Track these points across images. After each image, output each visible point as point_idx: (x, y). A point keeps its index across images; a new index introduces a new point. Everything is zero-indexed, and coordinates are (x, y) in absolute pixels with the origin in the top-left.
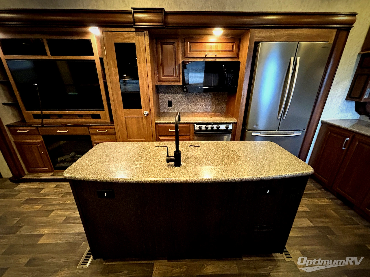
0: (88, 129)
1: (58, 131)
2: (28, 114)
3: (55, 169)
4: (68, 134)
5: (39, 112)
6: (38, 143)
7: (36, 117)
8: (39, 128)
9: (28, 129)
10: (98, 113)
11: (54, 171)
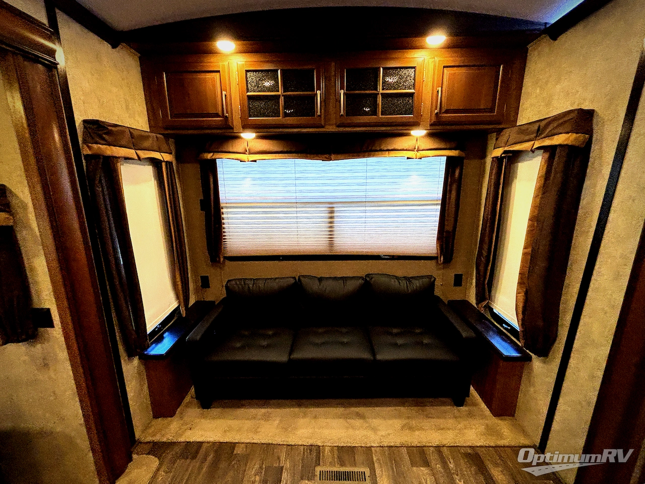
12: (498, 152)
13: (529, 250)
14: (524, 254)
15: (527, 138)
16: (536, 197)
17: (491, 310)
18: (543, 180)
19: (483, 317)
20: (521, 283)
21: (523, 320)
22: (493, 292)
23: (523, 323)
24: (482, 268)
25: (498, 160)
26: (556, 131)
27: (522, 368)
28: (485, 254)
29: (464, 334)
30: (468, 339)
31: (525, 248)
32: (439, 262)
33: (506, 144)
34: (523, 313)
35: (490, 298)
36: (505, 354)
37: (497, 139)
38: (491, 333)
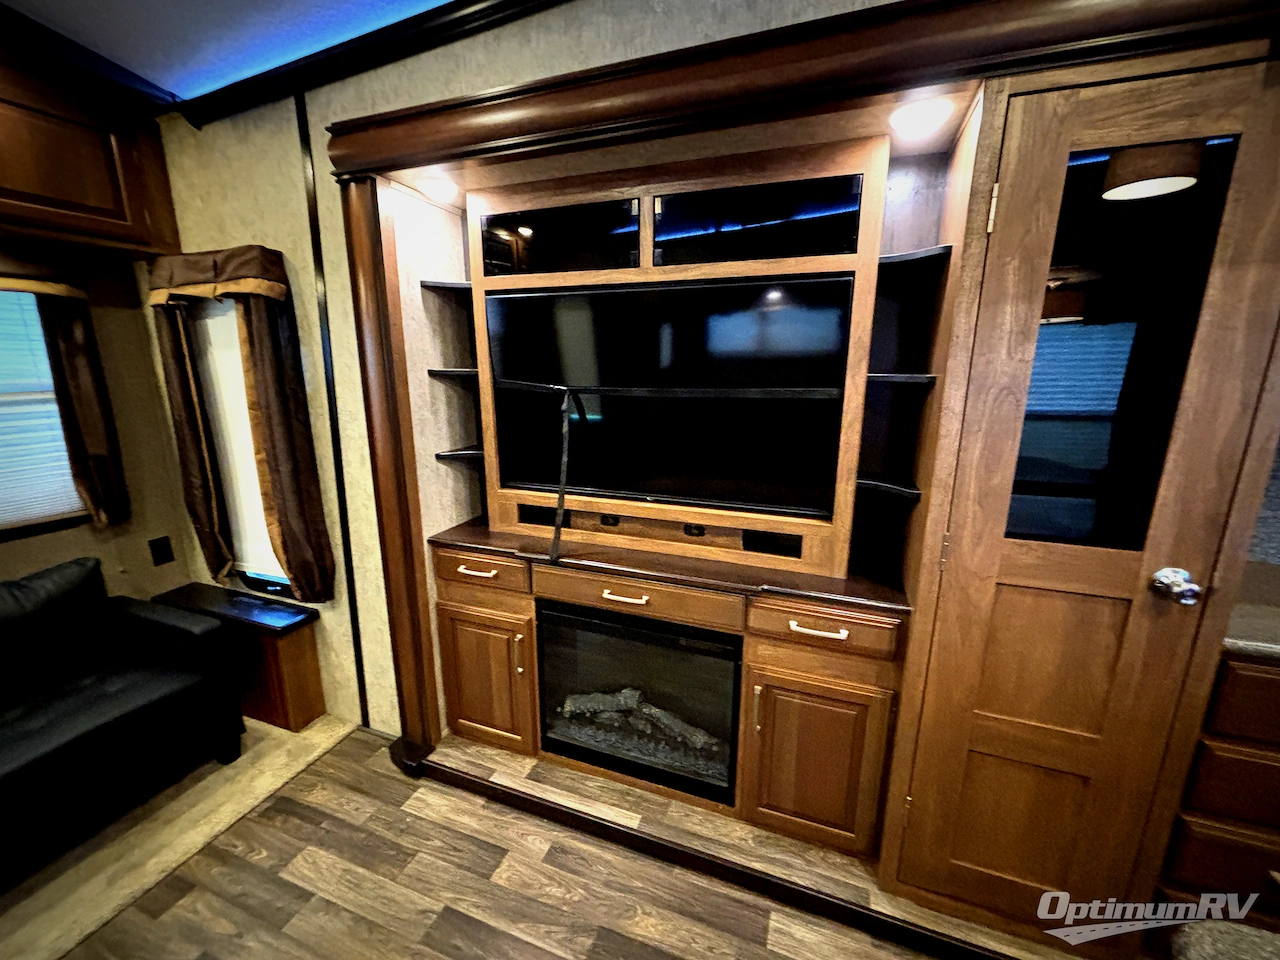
0: (741, 607)
1: (606, 594)
2: (505, 500)
3: (546, 748)
4: (647, 613)
5: (546, 499)
6: (512, 630)
7: (529, 514)
8: (536, 568)
9: (495, 566)
10: (788, 530)
11: (543, 753)
12: (160, 297)
13: (263, 455)
14: (259, 462)
15: (202, 277)
16: (246, 371)
17: (243, 575)
18: (248, 346)
19: (232, 594)
20: (268, 509)
21: (288, 562)
22: (236, 544)
23: (290, 566)
24: (201, 510)
25: (165, 311)
26: (242, 272)
27: (313, 632)
28: (197, 482)
29: (197, 630)
30: (206, 634)
31: (257, 452)
32: (99, 526)
33: (171, 283)
34: (286, 551)
35: (234, 557)
36: (280, 626)
37: (150, 272)
38: (256, 612)
